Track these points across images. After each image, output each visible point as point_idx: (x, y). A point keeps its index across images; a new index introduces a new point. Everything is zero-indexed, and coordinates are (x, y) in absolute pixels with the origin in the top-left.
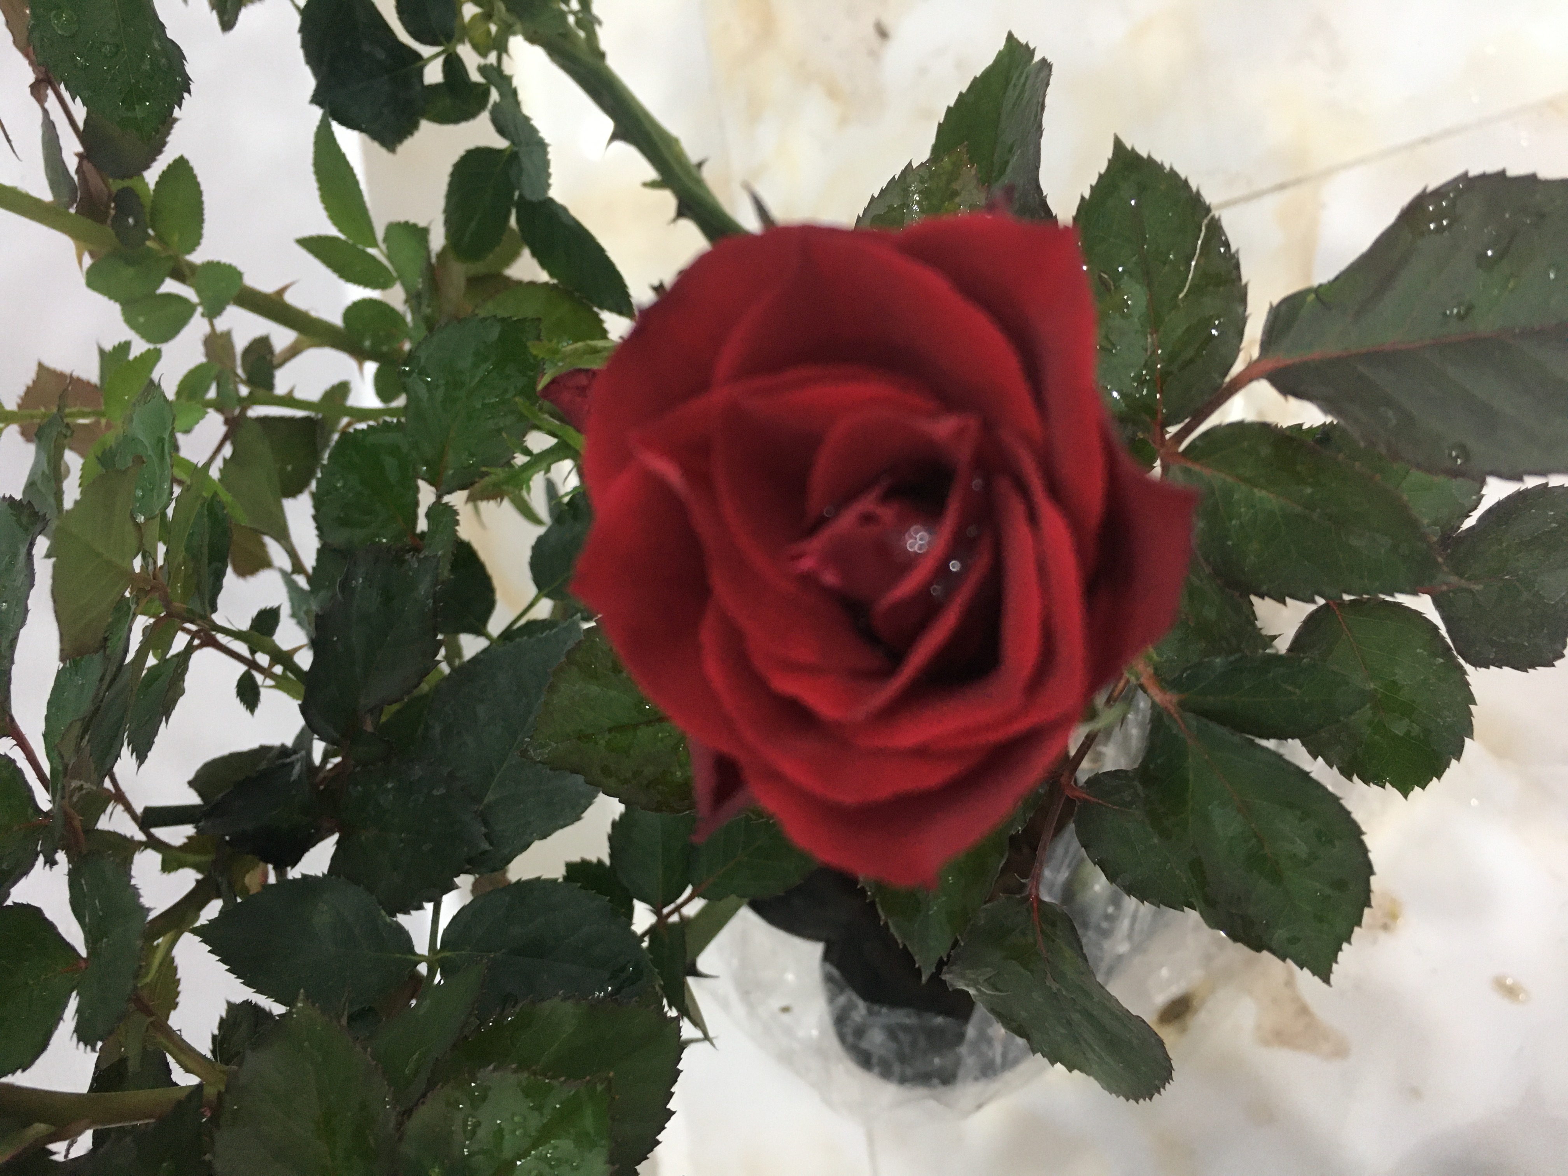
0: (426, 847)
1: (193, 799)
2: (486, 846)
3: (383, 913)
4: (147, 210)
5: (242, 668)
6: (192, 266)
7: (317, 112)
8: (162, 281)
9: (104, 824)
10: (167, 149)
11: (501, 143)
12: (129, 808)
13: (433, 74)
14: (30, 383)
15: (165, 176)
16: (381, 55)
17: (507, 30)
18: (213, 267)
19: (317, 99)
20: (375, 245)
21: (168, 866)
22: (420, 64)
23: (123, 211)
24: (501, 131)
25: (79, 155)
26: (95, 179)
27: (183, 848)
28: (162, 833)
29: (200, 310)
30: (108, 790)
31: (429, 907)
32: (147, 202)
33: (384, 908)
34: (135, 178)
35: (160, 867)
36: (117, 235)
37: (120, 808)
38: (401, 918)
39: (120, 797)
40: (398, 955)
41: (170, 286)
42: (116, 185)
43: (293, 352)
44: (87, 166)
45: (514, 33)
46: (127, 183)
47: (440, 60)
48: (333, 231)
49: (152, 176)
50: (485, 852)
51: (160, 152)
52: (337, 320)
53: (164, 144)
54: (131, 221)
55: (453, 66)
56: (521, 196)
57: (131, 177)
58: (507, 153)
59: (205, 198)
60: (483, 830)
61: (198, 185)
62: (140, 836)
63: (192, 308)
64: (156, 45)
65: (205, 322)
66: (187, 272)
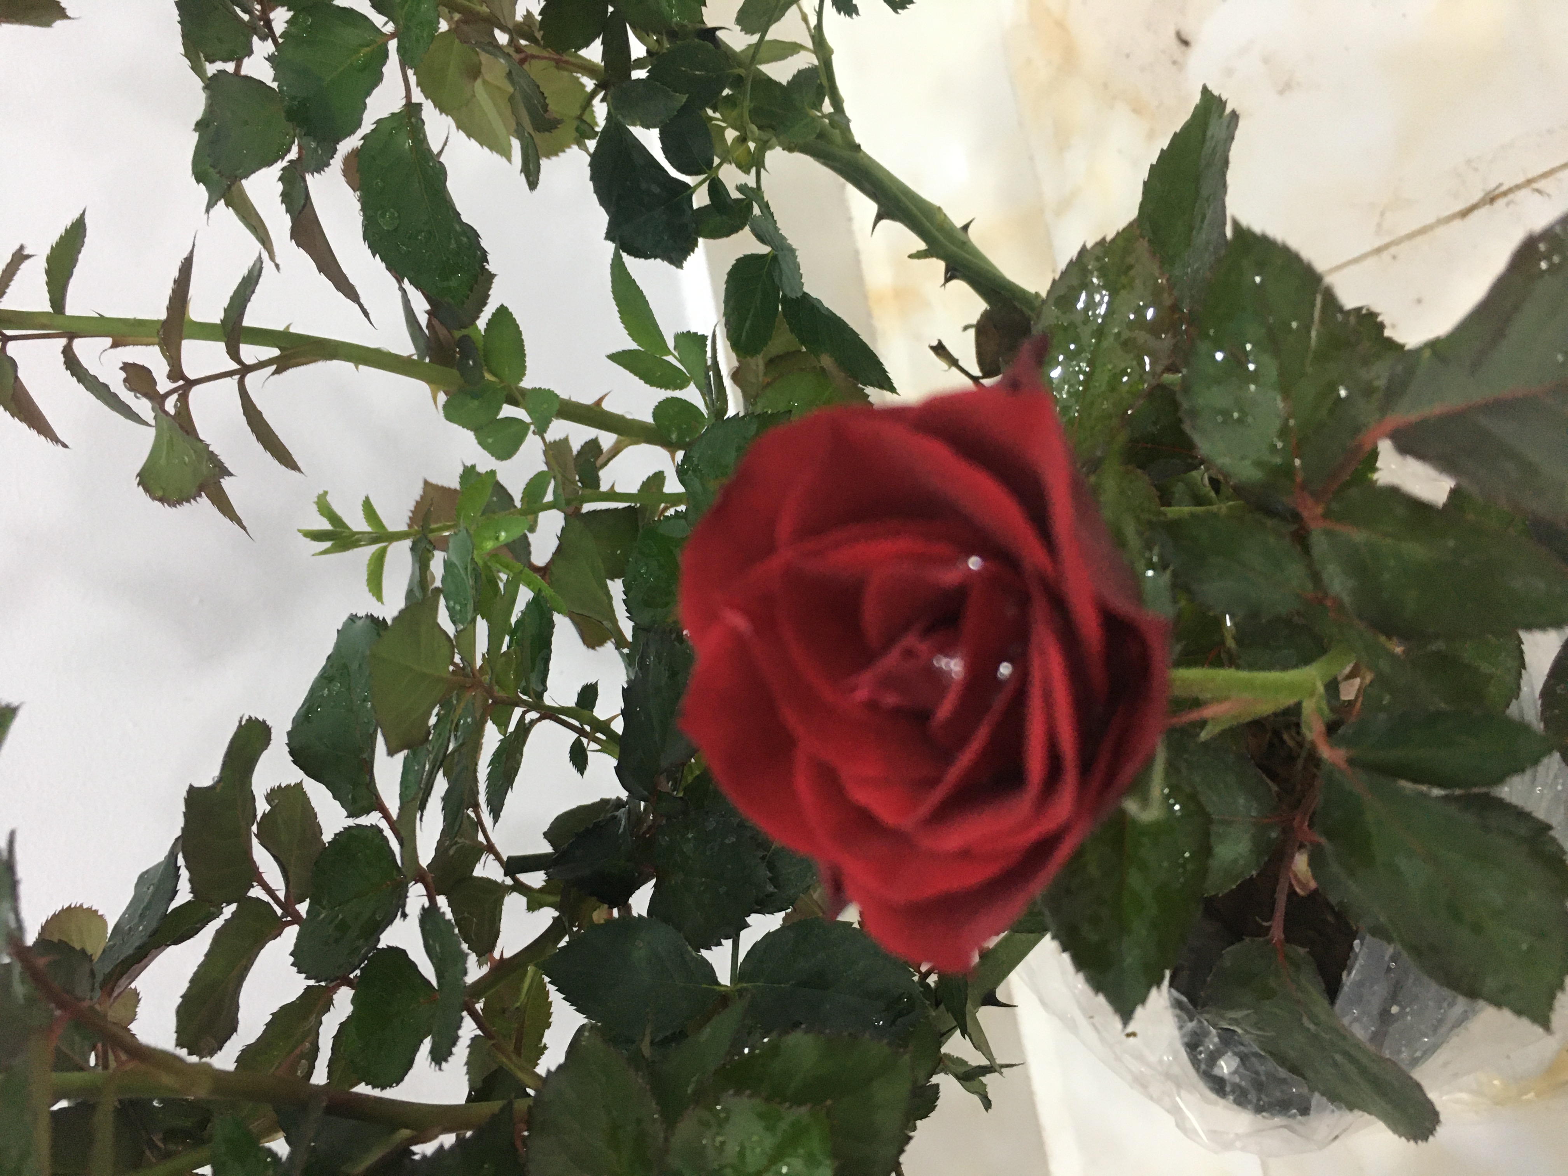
0: (723, 890)
1: (546, 848)
2: (771, 888)
3: (690, 948)
4: (481, 353)
5: (574, 736)
6: (524, 392)
7: (611, 246)
8: (499, 409)
9: (479, 871)
10: (490, 300)
11: (764, 250)
12: (498, 857)
13: (700, 199)
14: (418, 498)
15: (490, 324)
16: (655, 189)
17: (763, 147)
18: (538, 392)
19: (609, 236)
20: (669, 352)
21: (532, 907)
22: (689, 192)
23: (465, 356)
24: (761, 239)
25: (427, 312)
26: (442, 332)
27: (541, 890)
28: (524, 878)
29: (532, 428)
30: (481, 843)
31: (728, 944)
32: (480, 344)
33: (690, 944)
34: (471, 327)
35: (525, 907)
36: (462, 375)
37: (492, 857)
38: (704, 953)
39: (491, 848)
40: (704, 986)
41: (508, 411)
42: (458, 334)
43: (615, 451)
44: (435, 322)
45: (771, 148)
46: (464, 332)
47: (706, 185)
48: (633, 345)
49: (482, 323)
50: (771, 895)
51: (485, 304)
52: (649, 419)
53: (487, 296)
54: (471, 363)
55: (716, 189)
56: (784, 295)
57: (465, 327)
58: (771, 255)
59: (524, 336)
60: (769, 874)
61: (517, 326)
62: (509, 881)
63: (526, 426)
64: (458, 227)
65: (537, 438)
66: (520, 398)
